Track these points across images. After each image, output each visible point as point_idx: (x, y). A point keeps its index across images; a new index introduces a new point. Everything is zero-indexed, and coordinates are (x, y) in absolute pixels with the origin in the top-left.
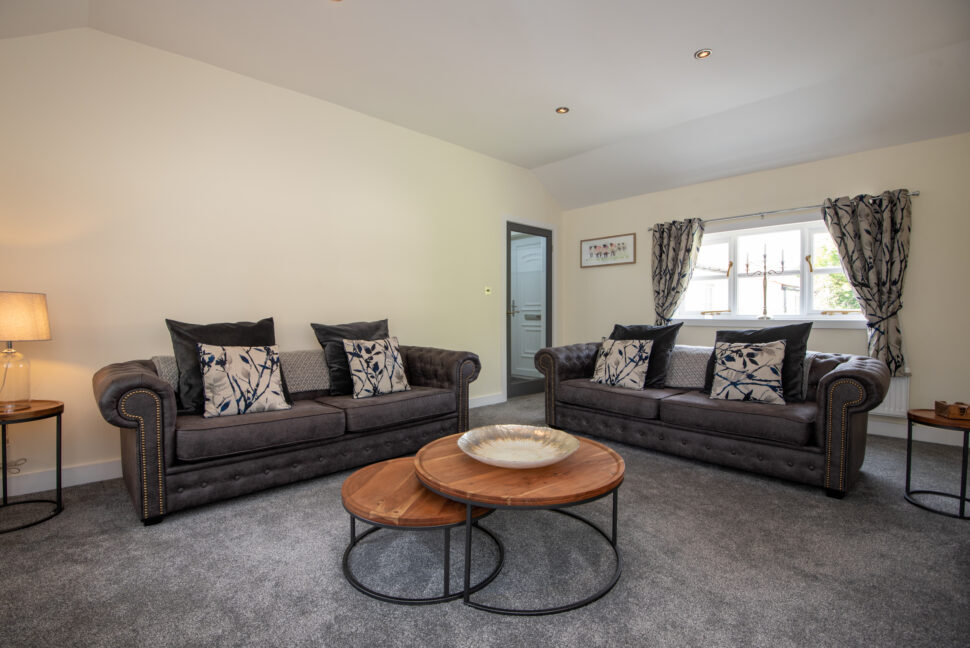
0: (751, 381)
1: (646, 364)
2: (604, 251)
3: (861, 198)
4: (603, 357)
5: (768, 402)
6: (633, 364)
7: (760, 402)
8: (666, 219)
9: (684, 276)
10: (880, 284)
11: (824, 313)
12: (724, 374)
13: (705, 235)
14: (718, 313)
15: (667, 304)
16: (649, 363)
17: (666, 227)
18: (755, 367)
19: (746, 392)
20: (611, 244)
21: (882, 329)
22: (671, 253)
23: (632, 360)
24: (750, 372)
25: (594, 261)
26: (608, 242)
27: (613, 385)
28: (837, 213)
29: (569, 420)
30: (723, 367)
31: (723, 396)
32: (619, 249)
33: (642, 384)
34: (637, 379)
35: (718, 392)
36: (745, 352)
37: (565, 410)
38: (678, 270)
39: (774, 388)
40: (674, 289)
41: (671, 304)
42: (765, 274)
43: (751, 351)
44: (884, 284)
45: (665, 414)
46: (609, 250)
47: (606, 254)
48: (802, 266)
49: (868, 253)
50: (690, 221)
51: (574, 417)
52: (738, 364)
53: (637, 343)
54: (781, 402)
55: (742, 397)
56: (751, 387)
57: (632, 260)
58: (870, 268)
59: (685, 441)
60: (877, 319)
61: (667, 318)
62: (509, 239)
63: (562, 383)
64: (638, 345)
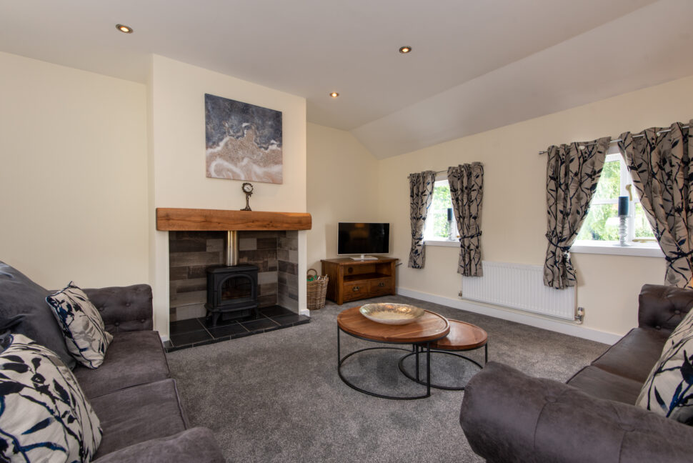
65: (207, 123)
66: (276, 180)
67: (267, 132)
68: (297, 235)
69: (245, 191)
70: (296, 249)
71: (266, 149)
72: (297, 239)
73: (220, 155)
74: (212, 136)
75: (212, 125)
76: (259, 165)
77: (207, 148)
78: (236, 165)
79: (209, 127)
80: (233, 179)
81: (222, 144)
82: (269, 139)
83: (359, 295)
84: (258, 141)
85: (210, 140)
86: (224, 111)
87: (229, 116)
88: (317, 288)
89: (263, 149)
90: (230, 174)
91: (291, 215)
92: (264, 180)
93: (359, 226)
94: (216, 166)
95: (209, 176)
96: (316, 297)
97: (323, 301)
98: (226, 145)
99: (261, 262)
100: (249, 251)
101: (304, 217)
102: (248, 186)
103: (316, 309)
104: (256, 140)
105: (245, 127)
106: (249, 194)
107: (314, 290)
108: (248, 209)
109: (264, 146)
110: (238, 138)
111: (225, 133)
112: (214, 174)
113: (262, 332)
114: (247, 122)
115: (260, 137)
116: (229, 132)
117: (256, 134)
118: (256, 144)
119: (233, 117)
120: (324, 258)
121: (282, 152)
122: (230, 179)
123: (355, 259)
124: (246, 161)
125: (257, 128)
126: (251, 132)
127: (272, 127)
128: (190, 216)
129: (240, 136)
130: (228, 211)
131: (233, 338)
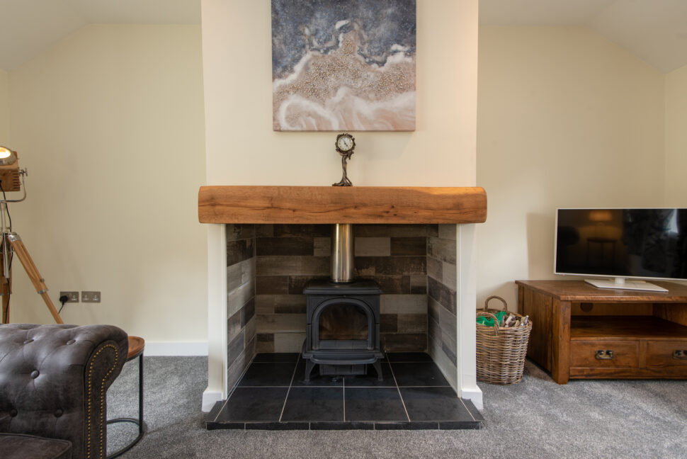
65: (274, 35)
66: (402, 127)
67: (383, 30)
68: (454, 234)
69: (339, 150)
70: (453, 262)
71: (382, 64)
72: (455, 242)
73: (295, 88)
74: (282, 57)
75: (281, 37)
76: (367, 98)
77: (274, 78)
78: (323, 104)
79: (277, 42)
80: (320, 131)
81: (298, 68)
82: (388, 44)
83: (612, 369)
84: (366, 52)
85: (280, 65)
86: (303, 5)
87: (312, 14)
88: (502, 342)
89: (375, 66)
90: (313, 121)
91: (436, 193)
92: (377, 126)
93: (598, 217)
94: (289, 109)
95: (278, 129)
96: (501, 359)
97: (519, 370)
98: (306, 68)
99: (399, 277)
100: (378, 258)
101: (466, 196)
102: (348, 141)
103: (501, 384)
104: (361, 49)
105: (341, 28)
106: (347, 154)
107: (497, 346)
108: (345, 183)
109: (378, 59)
110: (326, 52)
111: (304, 46)
112: (284, 125)
113: (370, 427)
114: (345, 19)
115: (371, 42)
116: (311, 44)
117: (361, 38)
118: (361, 59)
119: (318, 15)
120: (524, 277)
121: (415, 65)
122: (314, 131)
123: (600, 285)
124: (342, 92)
125: (364, 27)
126: (351, 36)
127: (393, 18)
128: (246, 198)
129: (332, 48)
130: (309, 188)
131: (314, 427)
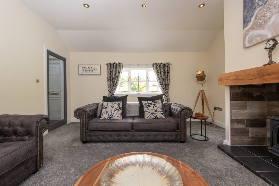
0: (156, 112)
1: (121, 110)
2: (88, 70)
3: (162, 63)
4: (104, 109)
5: (161, 118)
6: (117, 111)
7: (159, 118)
8: (112, 61)
9: (118, 80)
10: (165, 85)
11: (151, 92)
12: (148, 111)
13: (123, 68)
14: (126, 92)
15: (113, 89)
16: (122, 109)
17: (112, 64)
18: (156, 108)
19: (155, 116)
20: (91, 68)
21: (166, 96)
22: (114, 73)
23: (116, 109)
24: (155, 110)
25: (85, 73)
26: (90, 66)
27: (110, 119)
28: (156, 67)
29: (93, 137)
30: (147, 109)
31: (149, 118)
32: (95, 70)
33: (121, 117)
34: (120, 116)
35: (147, 117)
36: (153, 103)
37: (92, 133)
38: (116, 79)
39: (162, 114)
40: (115, 84)
41: (114, 89)
42: (139, 81)
43: (154, 103)
44: (166, 85)
45: (135, 128)
46: (91, 69)
47: (89, 71)
48: (147, 80)
49: (163, 77)
50: (120, 63)
51: (96, 136)
52: (151, 107)
53: (117, 102)
54: (164, 117)
55: (154, 117)
56: (156, 114)
57: (100, 74)
58: (163, 81)
59: (141, 136)
60: (165, 93)
61: (113, 93)
62: (48, 59)
63: (90, 122)
64: (118, 103)
73: (251, 28)
77: (244, 28)
79: (245, 13)
80: (263, 41)
81: (253, 19)
85: (246, 22)
90: (259, 38)
95: (245, 47)
98: (256, 17)
102: (271, 42)
111: (255, 8)
112: (247, 45)
116: (258, 5)
124: (273, 18)
130: (249, 69)
131: (245, 166)
